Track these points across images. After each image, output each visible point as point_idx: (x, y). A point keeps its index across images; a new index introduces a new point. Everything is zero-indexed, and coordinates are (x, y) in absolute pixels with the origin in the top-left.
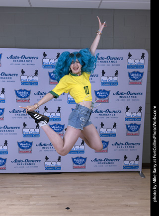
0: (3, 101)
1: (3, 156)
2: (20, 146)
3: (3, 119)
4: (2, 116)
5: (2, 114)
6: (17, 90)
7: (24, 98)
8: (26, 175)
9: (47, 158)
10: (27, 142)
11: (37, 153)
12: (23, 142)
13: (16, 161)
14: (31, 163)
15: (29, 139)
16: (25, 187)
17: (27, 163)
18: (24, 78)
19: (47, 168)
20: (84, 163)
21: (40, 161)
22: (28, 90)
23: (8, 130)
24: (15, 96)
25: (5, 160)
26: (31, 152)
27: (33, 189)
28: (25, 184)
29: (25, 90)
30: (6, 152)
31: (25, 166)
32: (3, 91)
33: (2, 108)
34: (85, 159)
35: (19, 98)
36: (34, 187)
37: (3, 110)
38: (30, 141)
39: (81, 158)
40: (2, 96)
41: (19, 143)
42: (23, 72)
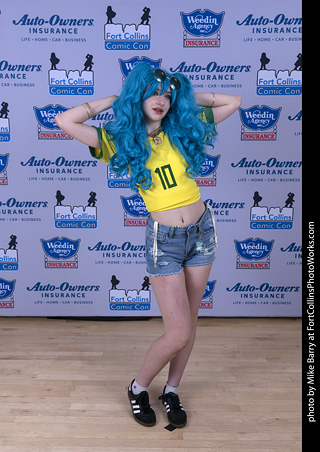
0: (5, 136)
1: (6, 275)
2: (48, 250)
3: (4, 182)
5: (2, 168)
6: (40, 106)
7: (58, 128)
8: (63, 322)
9: (115, 282)
10: (65, 240)
11: (89, 268)
12: (55, 241)
13: (38, 287)
14: (76, 292)
15: (72, 234)
16: (59, 359)
17: (65, 293)
18: (58, 76)
19: (115, 306)
20: (208, 293)
21: (97, 288)
23: (17, 209)
24: (36, 122)
25: (12, 284)
26: (75, 266)
27: (78, 363)
28: (61, 349)
29: (60, 108)
30: (13, 266)
31: (60, 299)
32: (4, 111)
33: (2, 153)
34: (212, 285)
35: (44, 129)
36: (81, 358)
37: (5, 158)
38: (73, 238)
41: (44, 243)
42: (54, 60)
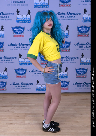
0: (2, 36)
1: (4, 80)
2: (17, 72)
3: (3, 51)
4: (2, 49)
5: (2, 47)
6: (13, 27)
7: (19, 33)
9: (38, 82)
10: (22, 69)
11: (30, 78)
12: (19, 69)
13: (14, 84)
14: (26, 85)
15: (24, 67)
16: (21, 106)
17: (22, 86)
18: (19, 17)
19: (38, 89)
20: (67, 85)
21: (32, 84)
22: (23, 27)
23: (7, 59)
24: (12, 32)
25: (6, 83)
26: (25, 77)
27: (27, 108)
28: (21, 103)
29: (20, 27)
30: (6, 77)
31: (21, 87)
32: (2, 28)
33: (2, 42)
34: (68, 83)
35: (15, 34)
36: (28, 106)
37: (3, 43)
38: (25, 68)
39: (65, 82)
40: (2, 32)
41: (16, 70)
42: (18, 12)
